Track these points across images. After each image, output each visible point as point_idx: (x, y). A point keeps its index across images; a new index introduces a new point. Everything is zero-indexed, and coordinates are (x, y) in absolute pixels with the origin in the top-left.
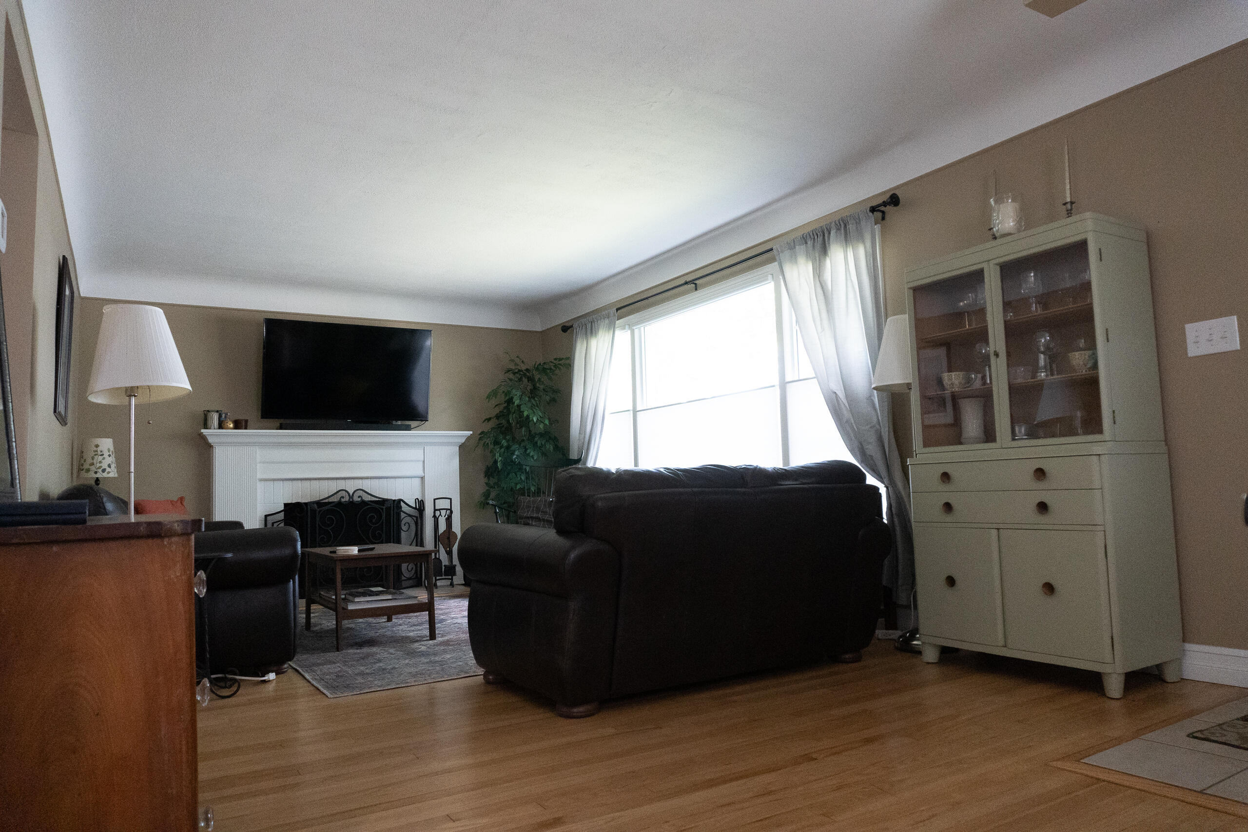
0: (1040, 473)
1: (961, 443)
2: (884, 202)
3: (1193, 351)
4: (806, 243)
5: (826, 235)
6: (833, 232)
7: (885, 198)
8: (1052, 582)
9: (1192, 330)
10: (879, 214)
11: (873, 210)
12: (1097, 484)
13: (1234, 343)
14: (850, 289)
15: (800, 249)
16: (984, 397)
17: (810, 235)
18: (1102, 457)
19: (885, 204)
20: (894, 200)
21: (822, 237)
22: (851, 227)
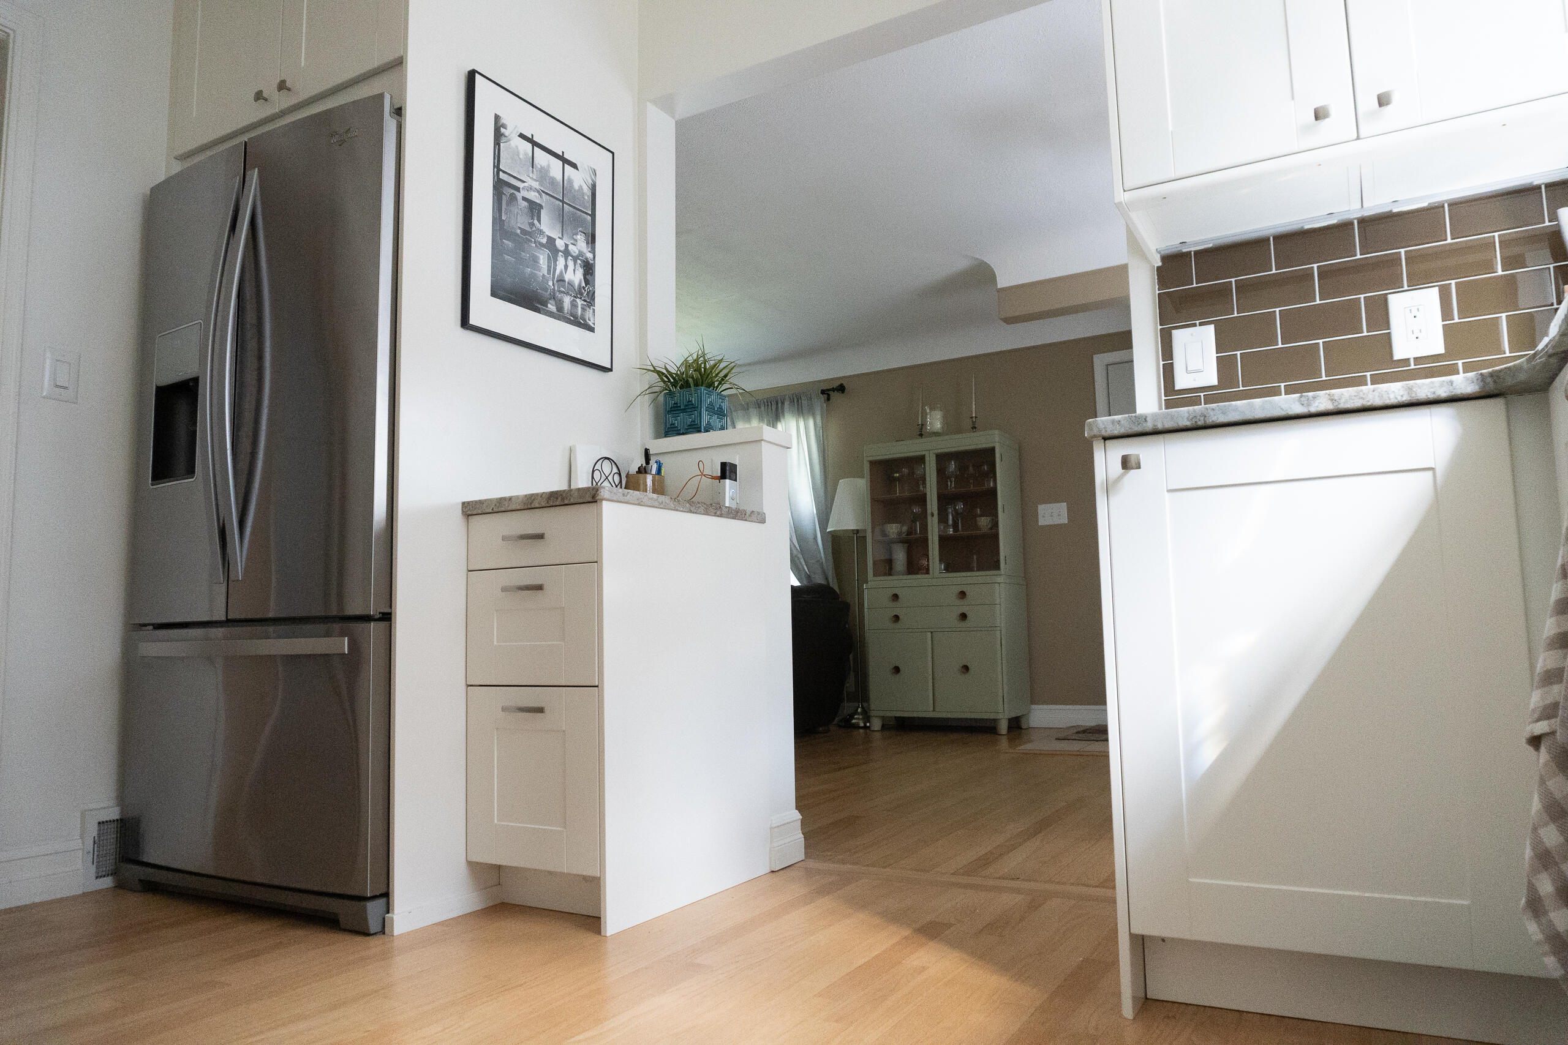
0: (963, 594)
1: (891, 575)
2: (833, 388)
3: (1042, 522)
4: (760, 407)
5: (780, 405)
6: (787, 404)
7: (836, 384)
8: (969, 665)
9: (1042, 509)
10: (826, 396)
11: (823, 392)
12: (997, 602)
13: (1064, 519)
14: (801, 451)
15: (753, 412)
16: (907, 543)
17: (764, 402)
18: (1001, 585)
19: (833, 390)
20: (841, 389)
21: (775, 405)
22: (805, 402)
